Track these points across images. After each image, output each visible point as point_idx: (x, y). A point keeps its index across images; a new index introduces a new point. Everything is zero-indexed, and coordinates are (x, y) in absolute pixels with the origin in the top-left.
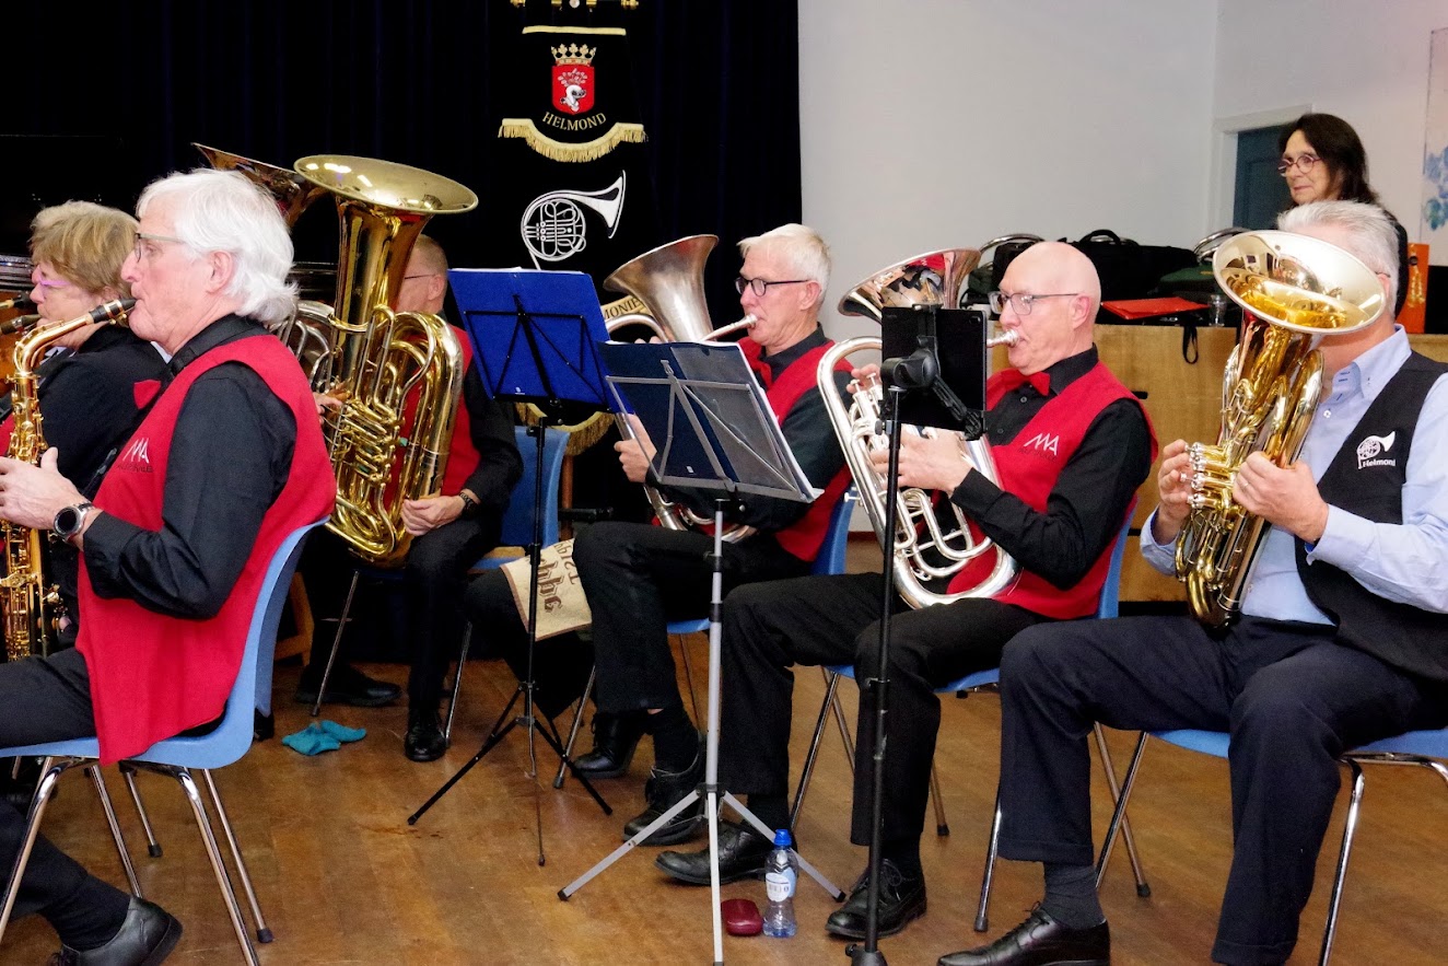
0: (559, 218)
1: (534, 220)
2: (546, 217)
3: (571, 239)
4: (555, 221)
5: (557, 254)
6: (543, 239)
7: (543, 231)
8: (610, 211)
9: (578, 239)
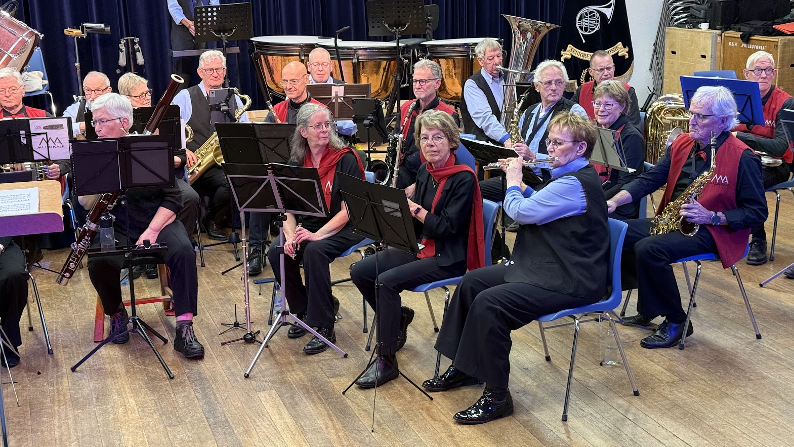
0: (590, 17)
1: (581, 19)
2: (585, 17)
3: (595, 25)
4: (588, 18)
5: (589, 32)
6: (584, 26)
7: (584, 23)
8: (609, 12)
9: (597, 25)
